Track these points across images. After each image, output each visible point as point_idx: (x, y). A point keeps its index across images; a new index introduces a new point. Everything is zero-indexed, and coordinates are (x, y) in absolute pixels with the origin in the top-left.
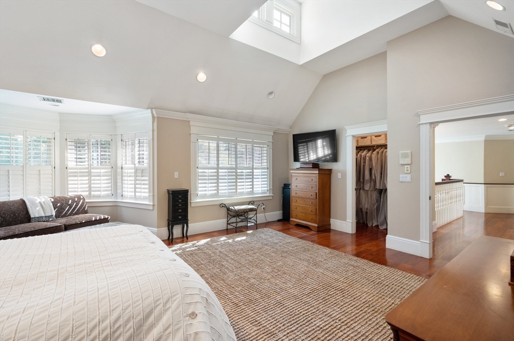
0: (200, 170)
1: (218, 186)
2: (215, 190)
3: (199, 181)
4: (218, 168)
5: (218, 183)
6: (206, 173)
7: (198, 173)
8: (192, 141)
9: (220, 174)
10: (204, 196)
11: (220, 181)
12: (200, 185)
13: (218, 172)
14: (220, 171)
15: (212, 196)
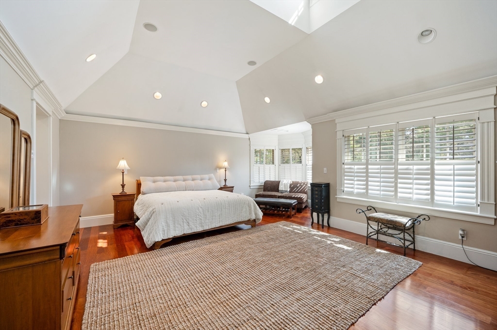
0: (346, 166)
1: (367, 185)
2: (363, 189)
3: (345, 178)
4: (367, 164)
5: (367, 181)
6: (352, 169)
7: (344, 169)
8: (338, 138)
9: (370, 171)
10: (351, 193)
11: (370, 179)
12: (346, 182)
13: (367, 169)
14: (370, 167)
15: (359, 194)
